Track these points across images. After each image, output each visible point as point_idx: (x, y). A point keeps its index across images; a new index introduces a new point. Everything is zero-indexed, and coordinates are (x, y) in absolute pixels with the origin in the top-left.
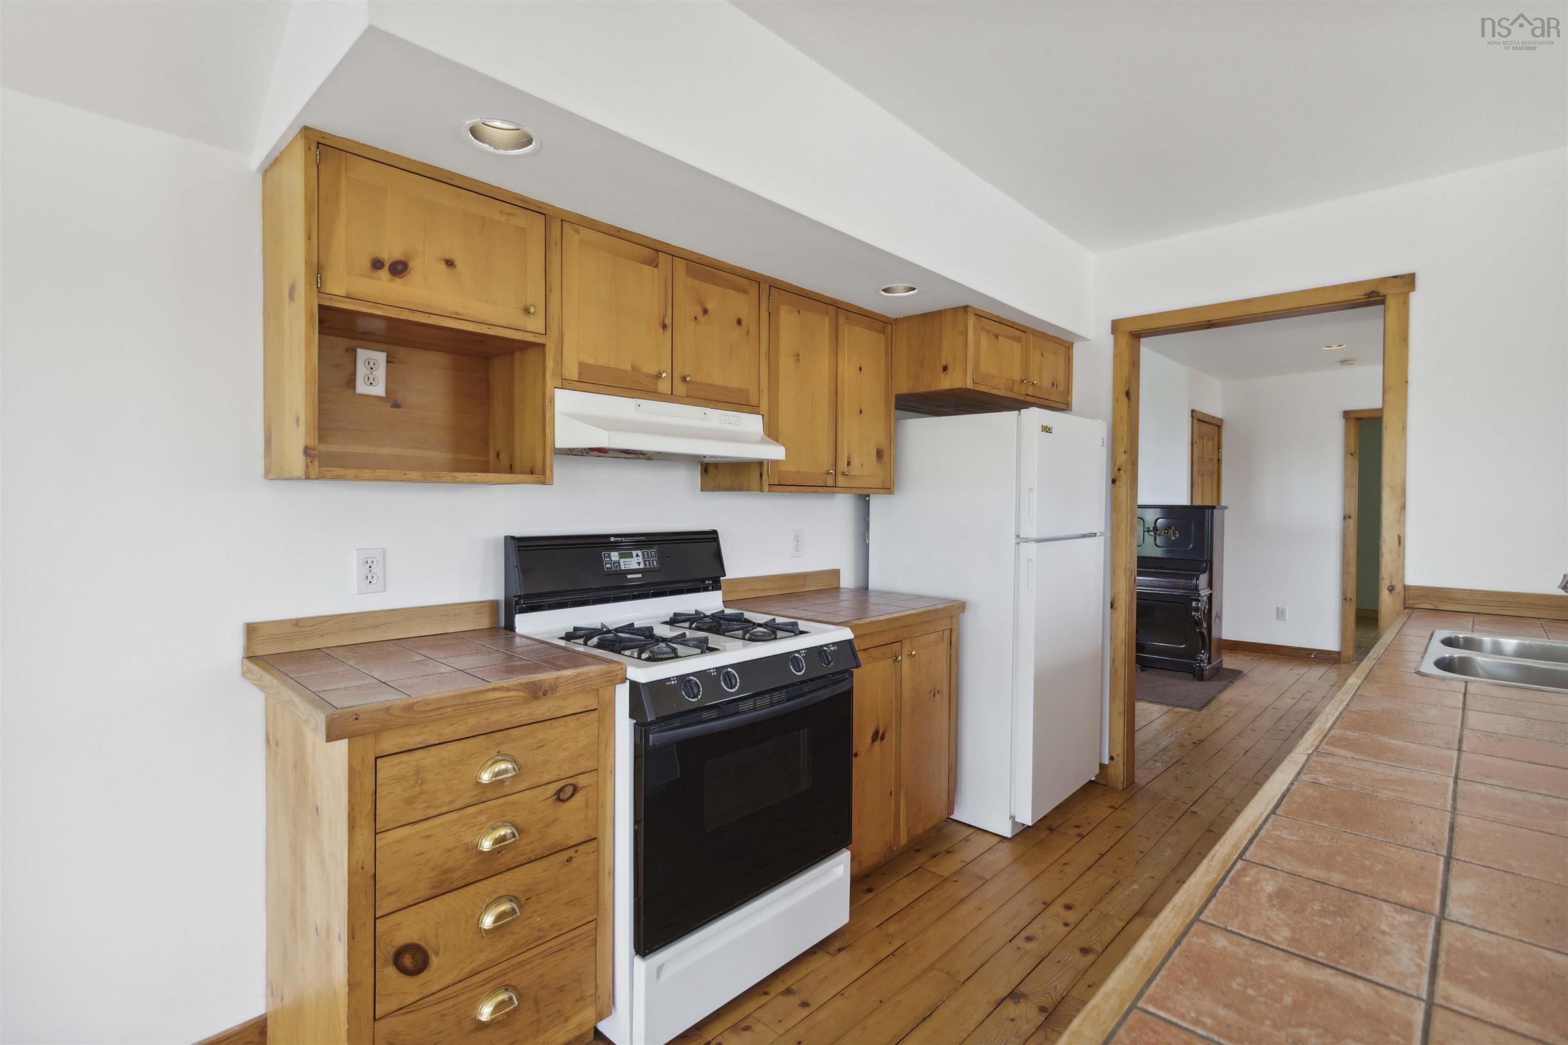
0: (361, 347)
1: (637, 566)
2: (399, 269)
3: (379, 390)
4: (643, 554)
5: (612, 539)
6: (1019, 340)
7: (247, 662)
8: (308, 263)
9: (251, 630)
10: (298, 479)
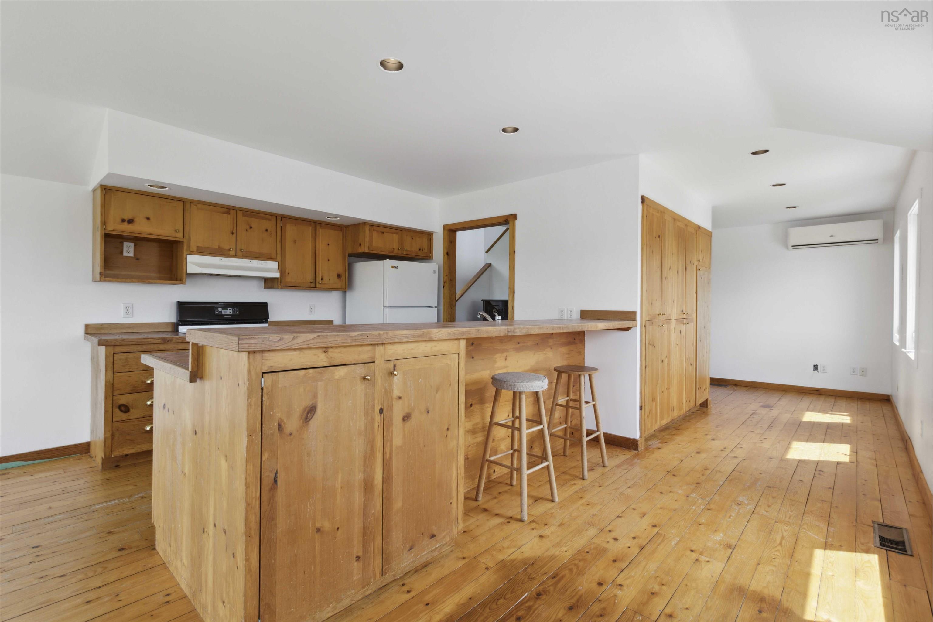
0: (125, 242)
1: (229, 313)
2: (130, 221)
3: (131, 254)
4: (233, 310)
5: (219, 304)
6: (397, 233)
7: (85, 335)
8: (101, 222)
9: (87, 326)
10: (98, 281)
